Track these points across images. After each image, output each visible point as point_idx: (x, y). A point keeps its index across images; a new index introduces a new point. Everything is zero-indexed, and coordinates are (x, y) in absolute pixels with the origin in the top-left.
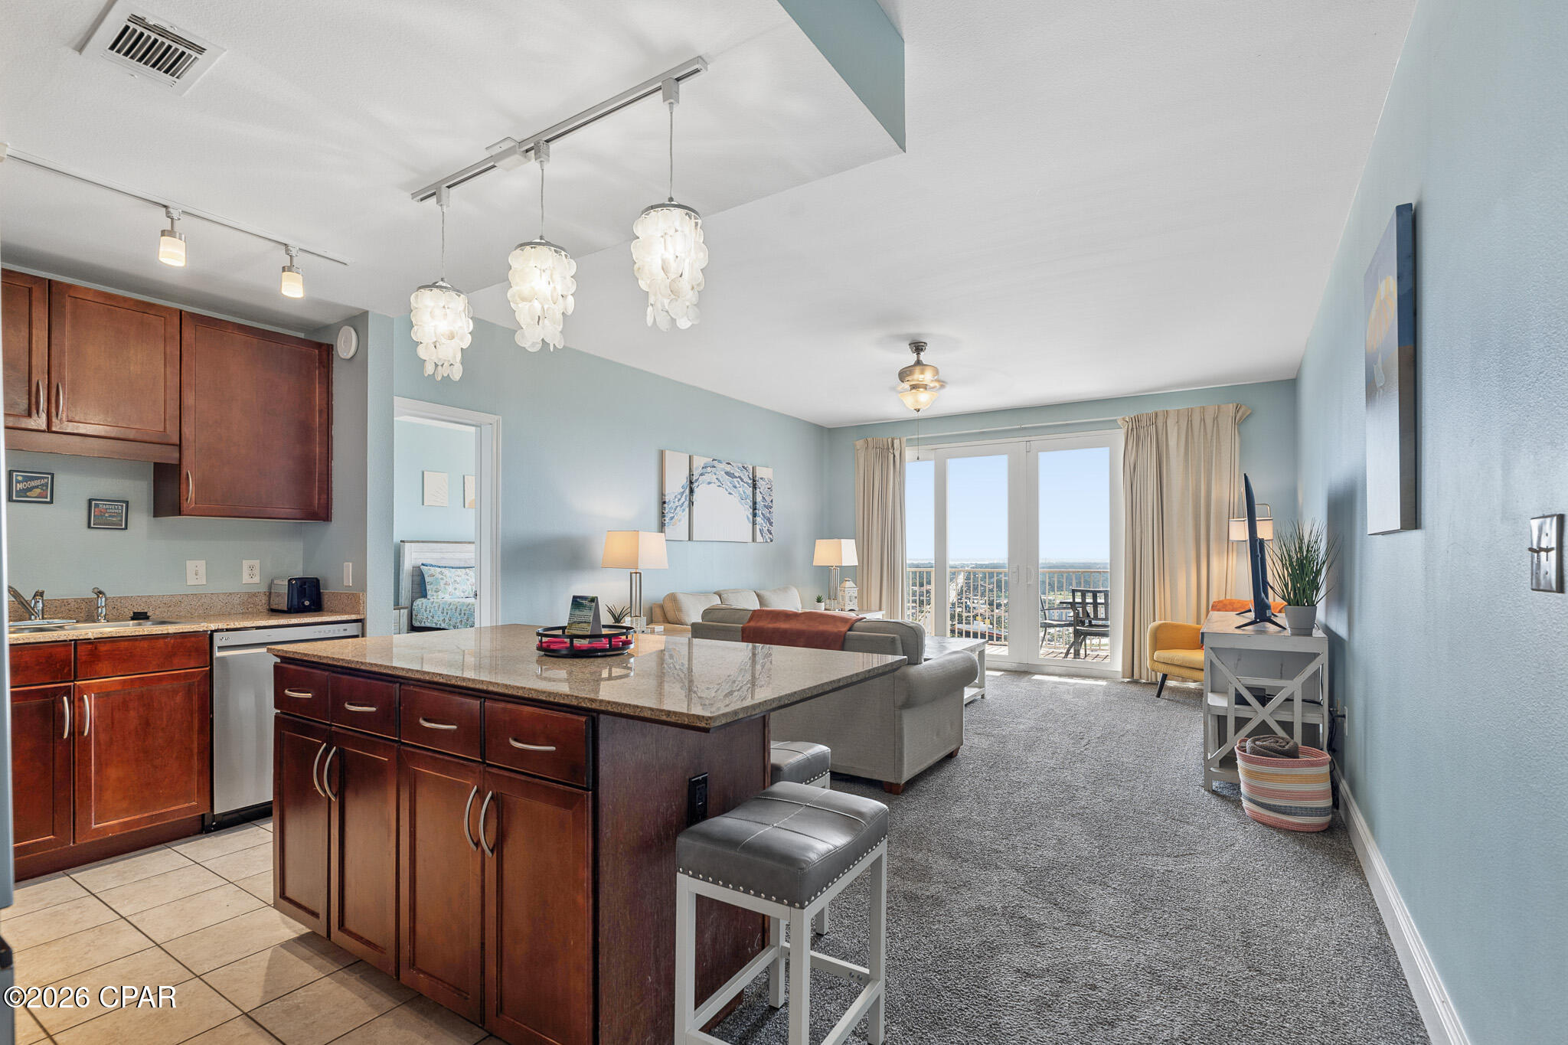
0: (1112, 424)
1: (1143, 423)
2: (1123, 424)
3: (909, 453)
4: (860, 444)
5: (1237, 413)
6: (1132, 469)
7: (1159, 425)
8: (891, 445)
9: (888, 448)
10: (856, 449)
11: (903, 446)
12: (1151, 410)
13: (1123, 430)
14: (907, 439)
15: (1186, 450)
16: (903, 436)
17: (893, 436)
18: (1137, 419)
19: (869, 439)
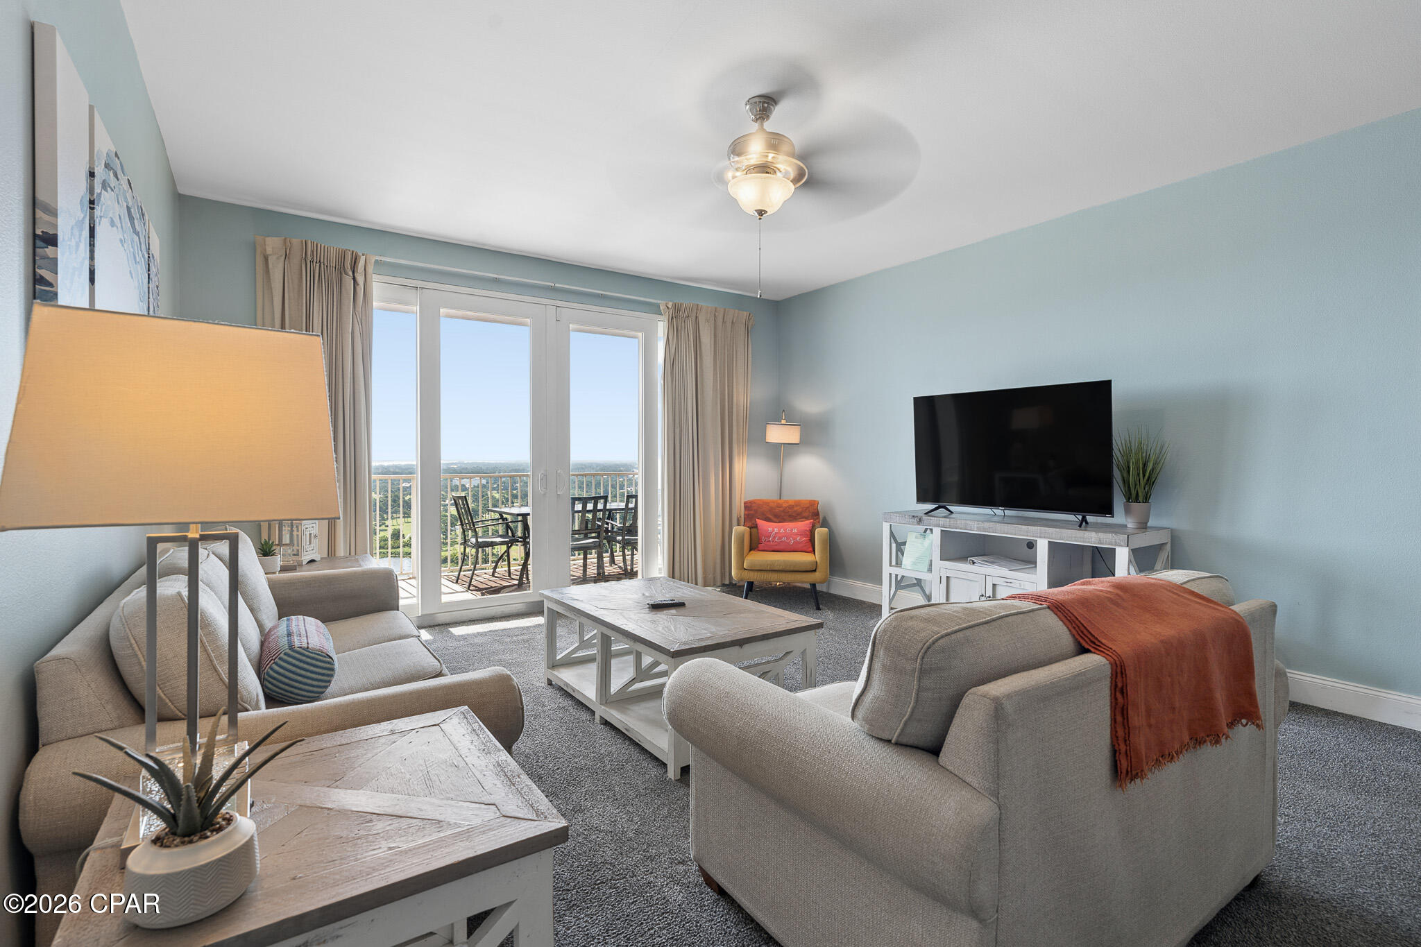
1: (681, 315)
2: (664, 311)
3: (379, 288)
4: (273, 244)
5: (749, 322)
6: (672, 361)
7: (694, 318)
8: (348, 265)
9: (341, 269)
10: (258, 251)
11: (370, 269)
12: (686, 301)
13: (662, 318)
14: (377, 261)
15: (715, 351)
16: (370, 255)
17: (351, 249)
18: (677, 308)
19: (296, 241)
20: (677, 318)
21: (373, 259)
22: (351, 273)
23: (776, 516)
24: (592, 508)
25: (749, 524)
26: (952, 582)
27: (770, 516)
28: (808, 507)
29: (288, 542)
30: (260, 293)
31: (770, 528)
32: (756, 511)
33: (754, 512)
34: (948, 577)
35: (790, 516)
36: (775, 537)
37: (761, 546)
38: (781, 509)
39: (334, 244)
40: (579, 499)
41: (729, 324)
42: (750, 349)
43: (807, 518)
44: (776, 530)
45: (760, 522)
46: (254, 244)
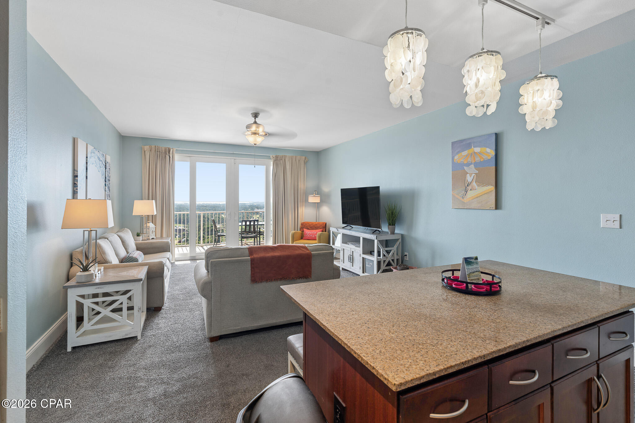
0: (269, 158)
1: (279, 159)
2: (272, 158)
3: (177, 157)
4: (147, 148)
5: (305, 160)
6: (275, 175)
7: (284, 160)
8: (168, 151)
9: (165, 153)
10: (143, 150)
11: (174, 153)
12: (280, 154)
13: (272, 160)
14: (176, 150)
15: (292, 171)
16: (174, 148)
17: (168, 147)
18: (277, 157)
19: (153, 146)
20: (277, 161)
21: (175, 150)
22: (168, 154)
23: (311, 228)
24: (244, 224)
25: (302, 230)
26: (345, 250)
27: (309, 228)
28: (321, 225)
29: (145, 233)
30: (143, 162)
31: (307, 232)
32: (304, 226)
33: (305, 226)
34: (344, 249)
35: (316, 228)
36: (308, 235)
37: (304, 238)
38: (313, 225)
39: (163, 146)
40: (244, 221)
41: (297, 161)
42: (305, 169)
43: (321, 229)
44: (309, 233)
45: (305, 230)
46: (142, 148)
